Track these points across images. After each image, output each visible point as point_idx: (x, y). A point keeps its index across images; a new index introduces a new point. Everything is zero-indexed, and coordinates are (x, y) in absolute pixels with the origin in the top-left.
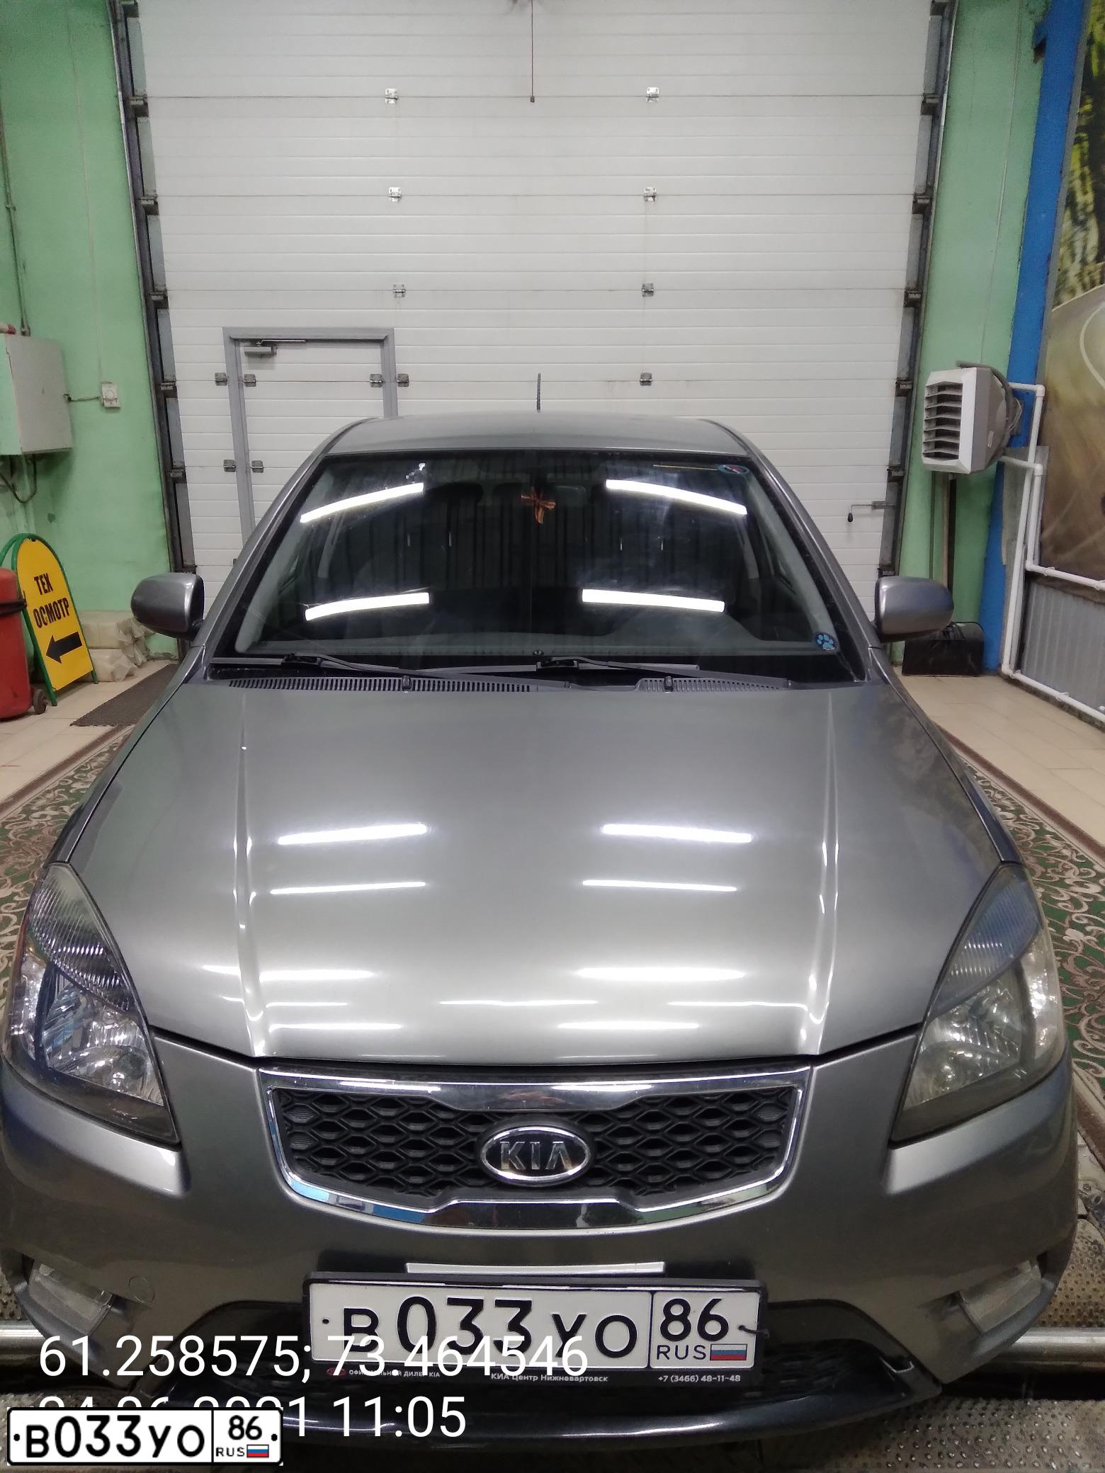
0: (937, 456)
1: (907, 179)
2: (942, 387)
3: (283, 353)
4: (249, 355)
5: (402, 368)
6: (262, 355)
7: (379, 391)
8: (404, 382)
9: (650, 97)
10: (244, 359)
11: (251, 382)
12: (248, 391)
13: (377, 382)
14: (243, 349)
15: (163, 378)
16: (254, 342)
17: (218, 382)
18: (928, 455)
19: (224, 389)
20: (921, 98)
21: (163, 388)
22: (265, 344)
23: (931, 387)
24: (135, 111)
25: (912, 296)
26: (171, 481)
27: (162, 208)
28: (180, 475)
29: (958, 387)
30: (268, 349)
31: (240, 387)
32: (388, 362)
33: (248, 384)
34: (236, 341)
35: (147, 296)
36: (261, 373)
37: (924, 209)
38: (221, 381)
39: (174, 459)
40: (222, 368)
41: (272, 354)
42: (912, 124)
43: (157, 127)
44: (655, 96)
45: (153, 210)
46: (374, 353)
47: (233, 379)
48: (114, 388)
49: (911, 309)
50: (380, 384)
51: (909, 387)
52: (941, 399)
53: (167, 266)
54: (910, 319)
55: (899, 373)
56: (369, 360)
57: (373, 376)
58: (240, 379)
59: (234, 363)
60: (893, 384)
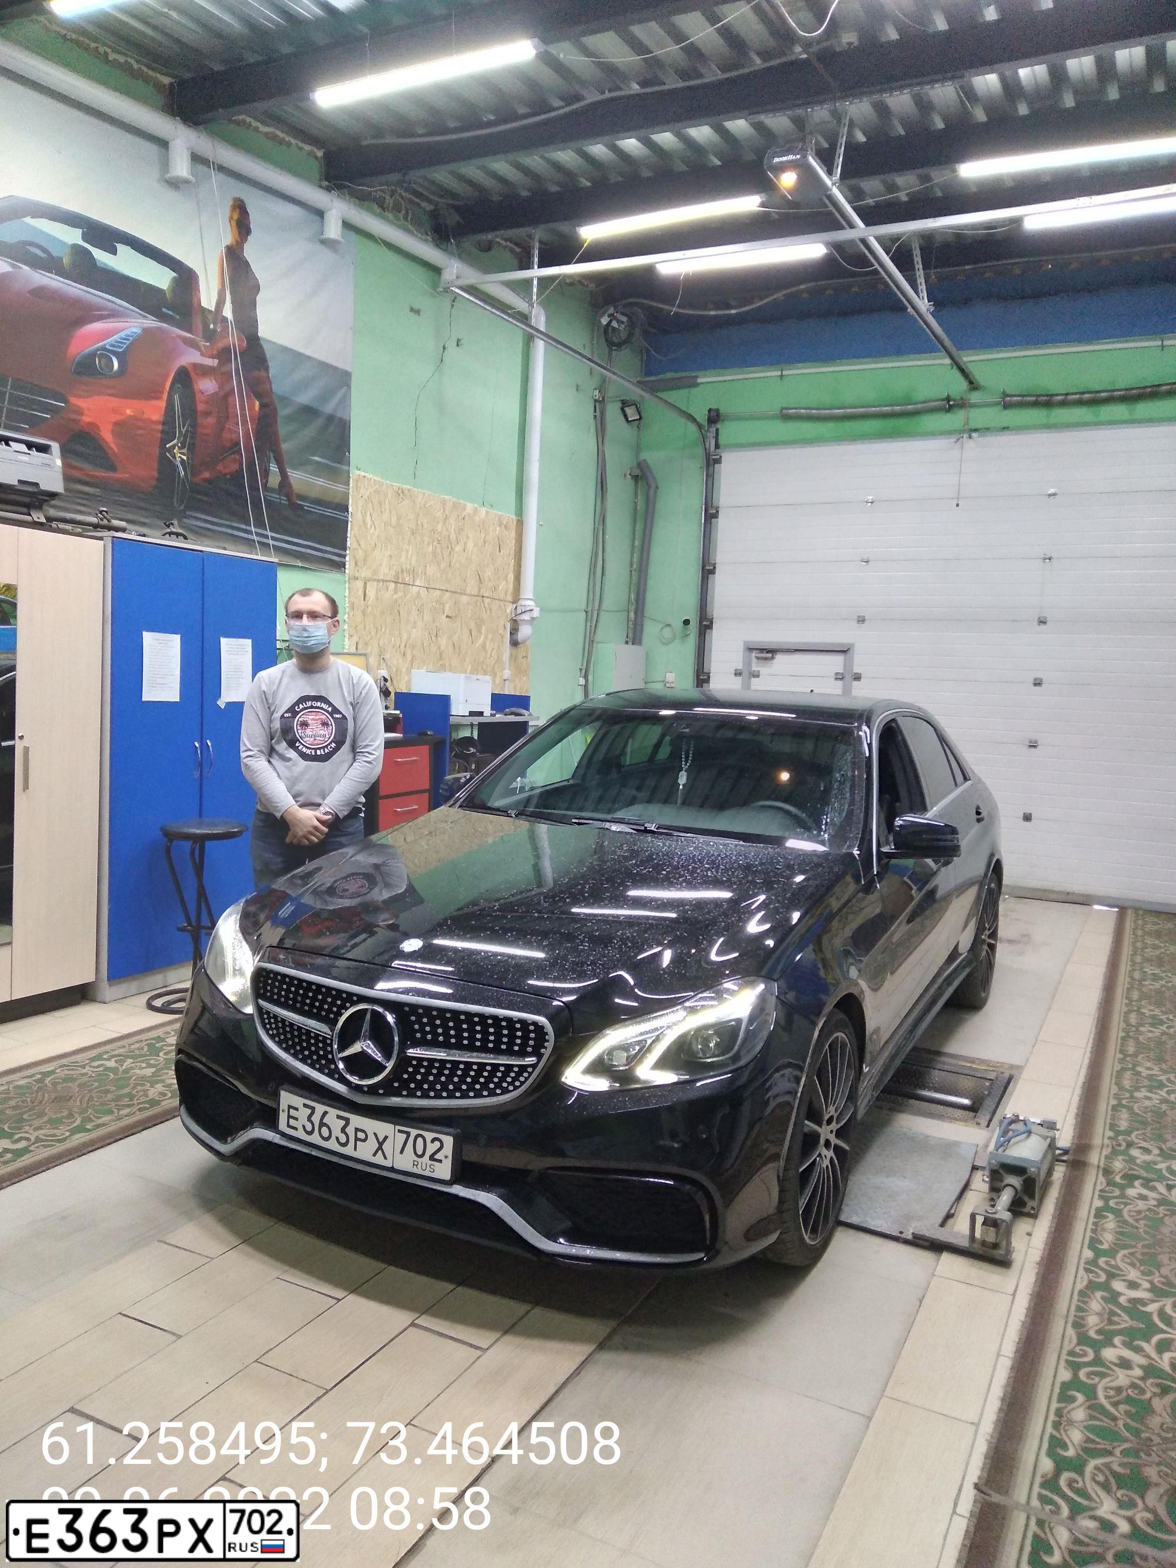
3: (779, 657)
4: (758, 658)
5: (857, 670)
6: (766, 659)
7: (840, 683)
8: (857, 677)
9: (1050, 495)
10: (754, 660)
11: (756, 675)
12: (754, 680)
13: (839, 677)
14: (754, 654)
15: (703, 670)
16: (762, 650)
17: (736, 674)
19: (739, 679)
21: (702, 676)
22: (768, 651)
24: (711, 515)
27: (717, 571)
30: (770, 655)
31: (750, 678)
32: (848, 665)
33: (754, 676)
34: (751, 650)
35: (701, 622)
36: (764, 670)
38: (738, 673)
40: (740, 666)
41: (773, 658)
43: (722, 523)
44: (1054, 494)
45: (712, 572)
46: (839, 659)
47: (745, 673)
48: (673, 675)
50: (841, 679)
53: (715, 604)
56: (836, 663)
57: (837, 674)
58: (750, 673)
59: (747, 663)
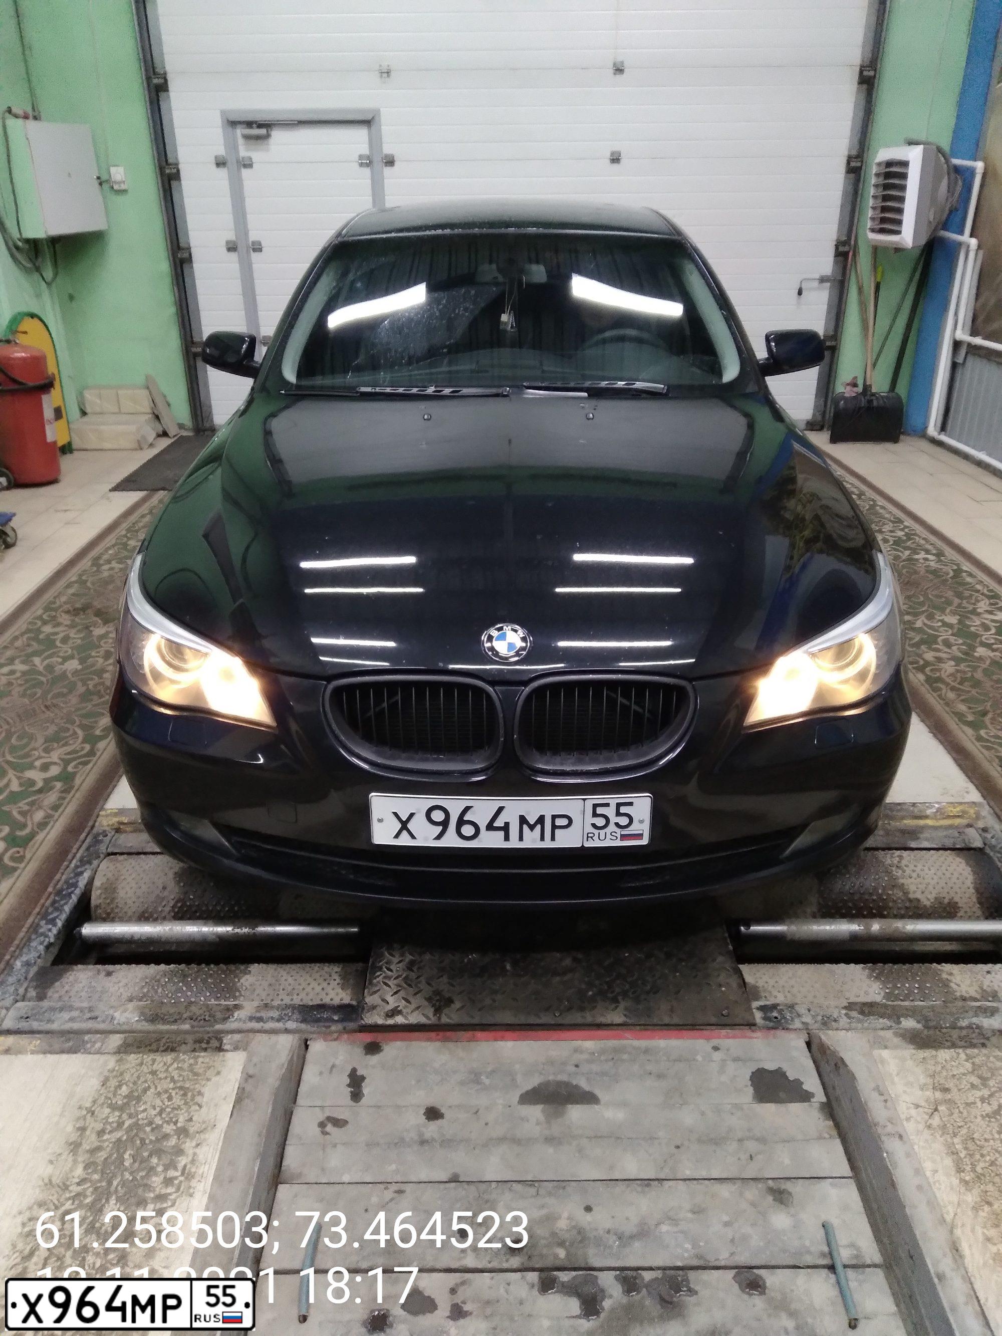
0: (882, 231)
2: (889, 164)
3: (277, 135)
4: (247, 137)
5: (387, 149)
6: (258, 138)
7: (367, 171)
8: (390, 161)
10: (241, 141)
11: (248, 165)
12: (245, 172)
13: (366, 162)
14: (240, 131)
15: (167, 161)
16: (249, 124)
17: (218, 165)
18: (873, 230)
19: (223, 173)
21: (168, 171)
22: (260, 126)
23: (879, 164)
25: (866, 73)
26: (178, 262)
28: (186, 255)
29: (906, 164)
30: (263, 131)
31: (239, 170)
32: (375, 142)
33: (245, 166)
34: (233, 124)
35: (148, 79)
36: (257, 155)
38: (220, 163)
39: (181, 240)
40: (221, 151)
41: (268, 136)
46: (362, 133)
47: (231, 161)
48: (121, 170)
49: (865, 86)
50: (368, 165)
51: (859, 164)
52: (888, 175)
53: (165, 49)
54: (863, 96)
55: (850, 150)
56: (357, 140)
57: (361, 157)
58: (238, 162)
59: (232, 146)
60: (844, 161)
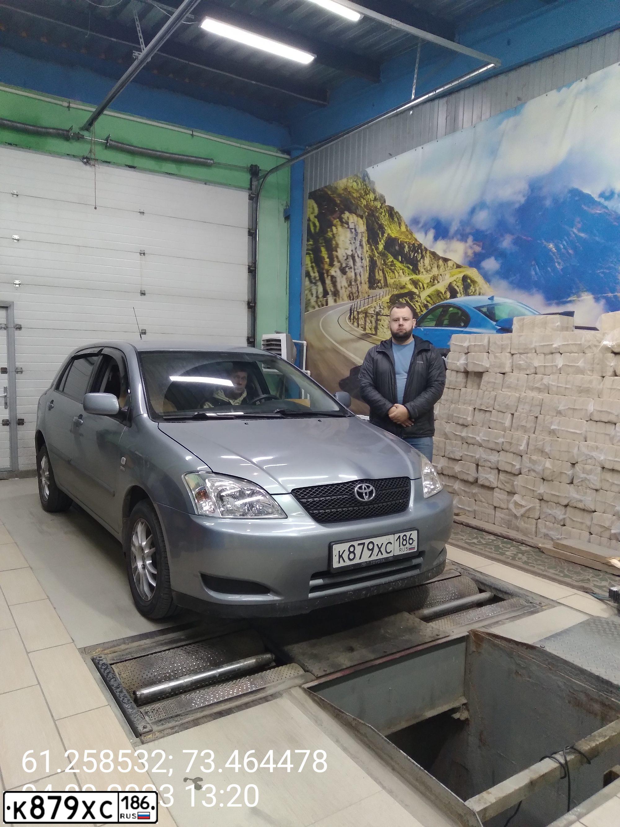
0: (268, 368)
1: (244, 259)
2: (268, 341)
5: (17, 321)
7: (4, 332)
8: (19, 328)
9: (141, 213)
13: (4, 327)
18: (264, 368)
20: (247, 230)
23: (263, 340)
25: (251, 304)
29: (280, 341)
32: (10, 318)
37: (252, 271)
42: (245, 238)
44: (143, 213)
46: (2, 313)
49: (251, 310)
50: (5, 329)
51: (253, 340)
52: (268, 345)
54: (250, 313)
55: (248, 334)
60: (246, 338)
